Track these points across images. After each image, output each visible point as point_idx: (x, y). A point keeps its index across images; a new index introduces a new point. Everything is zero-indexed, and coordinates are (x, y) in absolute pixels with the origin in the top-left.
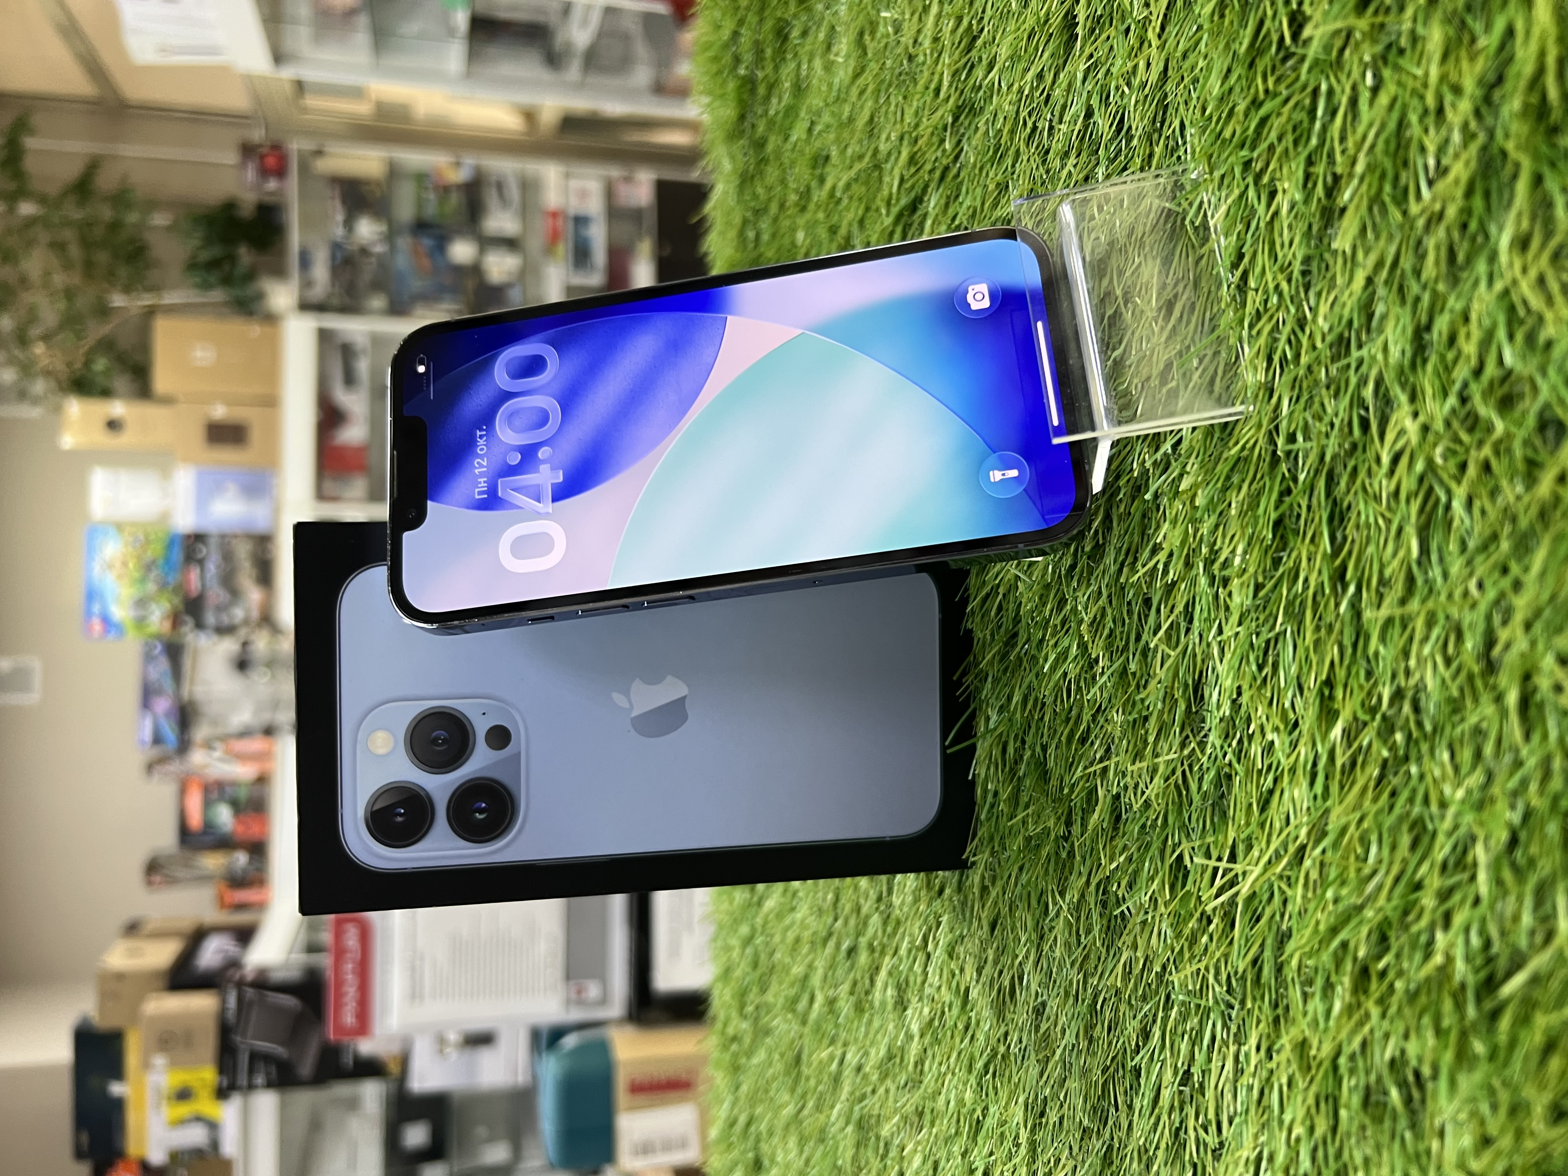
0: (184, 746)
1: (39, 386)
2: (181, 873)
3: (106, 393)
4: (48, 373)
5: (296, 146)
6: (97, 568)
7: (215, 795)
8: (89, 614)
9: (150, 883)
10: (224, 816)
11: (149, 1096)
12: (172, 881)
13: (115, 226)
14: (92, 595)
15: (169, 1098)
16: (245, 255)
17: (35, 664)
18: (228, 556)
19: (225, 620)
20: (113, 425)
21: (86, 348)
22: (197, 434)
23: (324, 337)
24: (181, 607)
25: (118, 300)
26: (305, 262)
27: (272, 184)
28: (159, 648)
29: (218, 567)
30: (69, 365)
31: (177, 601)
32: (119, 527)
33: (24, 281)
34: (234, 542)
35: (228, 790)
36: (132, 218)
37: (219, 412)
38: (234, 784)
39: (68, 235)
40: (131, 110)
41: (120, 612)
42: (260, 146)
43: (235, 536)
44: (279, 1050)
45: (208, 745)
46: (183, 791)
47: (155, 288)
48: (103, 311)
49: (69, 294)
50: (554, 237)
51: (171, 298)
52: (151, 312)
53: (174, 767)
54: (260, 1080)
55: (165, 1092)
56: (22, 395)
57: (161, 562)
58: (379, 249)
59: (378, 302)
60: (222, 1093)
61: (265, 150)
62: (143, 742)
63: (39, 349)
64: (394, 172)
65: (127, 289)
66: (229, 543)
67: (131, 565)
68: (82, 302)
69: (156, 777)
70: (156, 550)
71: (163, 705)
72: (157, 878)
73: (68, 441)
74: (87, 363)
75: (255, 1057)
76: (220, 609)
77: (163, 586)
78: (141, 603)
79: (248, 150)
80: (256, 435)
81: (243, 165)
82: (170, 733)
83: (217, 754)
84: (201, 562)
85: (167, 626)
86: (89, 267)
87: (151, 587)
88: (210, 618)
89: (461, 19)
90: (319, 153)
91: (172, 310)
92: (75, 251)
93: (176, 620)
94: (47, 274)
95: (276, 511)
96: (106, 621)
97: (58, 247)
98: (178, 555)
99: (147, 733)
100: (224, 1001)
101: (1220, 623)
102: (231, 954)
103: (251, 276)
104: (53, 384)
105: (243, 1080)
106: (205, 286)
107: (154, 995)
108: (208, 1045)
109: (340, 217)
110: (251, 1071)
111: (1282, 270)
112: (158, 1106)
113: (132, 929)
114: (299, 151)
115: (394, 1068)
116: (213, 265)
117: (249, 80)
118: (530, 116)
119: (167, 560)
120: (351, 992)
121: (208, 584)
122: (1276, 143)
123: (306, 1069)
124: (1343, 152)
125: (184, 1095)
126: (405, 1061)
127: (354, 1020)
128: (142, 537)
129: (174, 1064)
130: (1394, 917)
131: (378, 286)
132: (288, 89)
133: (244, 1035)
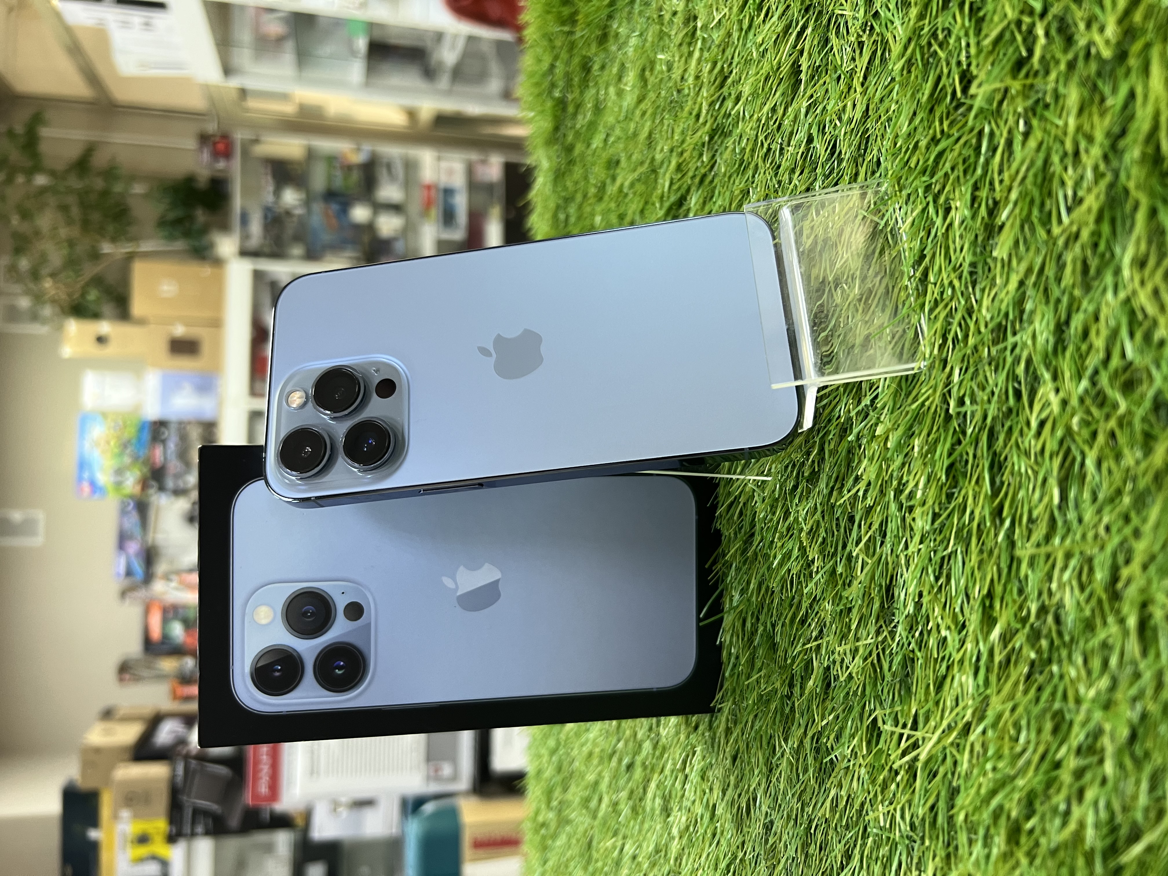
0: (148, 578)
1: (47, 311)
2: (145, 673)
3: (97, 316)
4: (53, 301)
5: (239, 136)
6: (87, 445)
7: (171, 615)
8: (80, 479)
9: (121, 680)
10: (177, 630)
11: (117, 841)
12: (138, 679)
13: (105, 193)
14: (83, 465)
15: (132, 842)
16: (201, 216)
17: (40, 516)
18: (184, 438)
19: (181, 484)
20: (101, 340)
21: (82, 283)
22: (162, 346)
23: (258, 276)
24: (149, 475)
25: (107, 248)
26: (245, 220)
27: (221, 165)
28: (132, 505)
29: (176, 446)
30: (70, 295)
31: (145, 470)
32: (104, 415)
33: (37, 233)
34: (188, 427)
35: (181, 611)
36: (118, 188)
37: (179, 331)
38: (185, 607)
39: (71, 200)
40: (120, 109)
41: (104, 478)
42: (213, 136)
43: (189, 423)
44: (215, 807)
45: (167, 577)
46: (147, 611)
47: (134, 239)
48: (95, 256)
49: (71, 243)
50: (428, 204)
51: (146, 246)
52: (130, 257)
53: (142, 593)
54: (200, 829)
55: (129, 838)
56: (34, 317)
57: (134, 441)
58: (299, 211)
59: (297, 250)
60: (172, 839)
61: (217, 139)
62: (118, 574)
63: (48, 284)
64: (311, 154)
65: (114, 240)
66: (184, 428)
67: (112, 443)
68: (81, 249)
69: (128, 601)
70: (130, 432)
71: (133, 547)
72: (127, 676)
73: (67, 351)
74: (83, 295)
75: (197, 812)
76: (178, 476)
77: (136, 459)
78: (119, 472)
79: (204, 139)
80: (206, 348)
81: (200, 150)
82: (138, 568)
83: (173, 584)
84: (164, 442)
85: (137, 489)
86: (86, 225)
87: (127, 460)
88: (170, 483)
89: (362, 44)
90: (256, 141)
91: (146, 255)
92: (75, 212)
93: (145, 484)
94: (55, 228)
95: (220, 405)
96: (93, 485)
97: (64, 208)
98: (147, 436)
99: (122, 569)
100: (174, 770)
101: (906, 540)
102: (180, 734)
103: (205, 230)
104: (57, 310)
105: (187, 829)
106: (171, 238)
107: (122, 765)
108: (162, 802)
109: (271, 188)
110: (194, 823)
111: (955, 270)
112: (124, 848)
113: (108, 714)
114: (242, 139)
115: (300, 822)
116: (177, 222)
117: (206, 88)
118: (412, 114)
119: (139, 440)
120: (265, 769)
121: (169, 457)
122: (950, 172)
123: (234, 821)
124: (1001, 182)
125: (143, 839)
126: (308, 815)
127: (267, 790)
128: (121, 423)
129: (136, 816)
130: (1040, 788)
131: (298, 238)
132: (234, 95)
133: (189, 796)
